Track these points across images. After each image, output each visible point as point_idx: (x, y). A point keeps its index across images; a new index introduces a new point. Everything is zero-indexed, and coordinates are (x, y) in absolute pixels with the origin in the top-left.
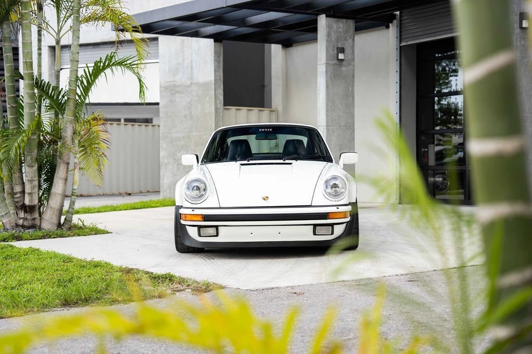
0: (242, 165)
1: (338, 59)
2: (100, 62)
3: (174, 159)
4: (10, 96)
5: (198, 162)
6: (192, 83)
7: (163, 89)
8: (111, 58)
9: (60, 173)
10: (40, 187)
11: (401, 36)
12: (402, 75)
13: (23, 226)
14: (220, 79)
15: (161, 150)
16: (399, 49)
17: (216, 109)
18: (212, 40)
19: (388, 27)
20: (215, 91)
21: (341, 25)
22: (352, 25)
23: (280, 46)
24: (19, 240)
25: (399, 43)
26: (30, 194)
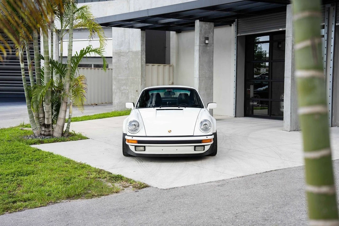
0: (157, 110)
1: (205, 43)
2: (83, 50)
3: (120, 90)
4: (37, 68)
5: (134, 107)
6: (129, 51)
7: (114, 54)
8: (89, 48)
9: (63, 107)
10: (52, 114)
11: (237, 31)
12: (238, 51)
13: (44, 135)
14: (144, 50)
15: (113, 85)
16: (236, 38)
17: (142, 65)
18: (140, 29)
19: (231, 26)
20: (141, 56)
21: (207, 25)
22: (212, 25)
23: (175, 32)
24: (42, 144)
25: (236, 35)
26: (47, 118)
